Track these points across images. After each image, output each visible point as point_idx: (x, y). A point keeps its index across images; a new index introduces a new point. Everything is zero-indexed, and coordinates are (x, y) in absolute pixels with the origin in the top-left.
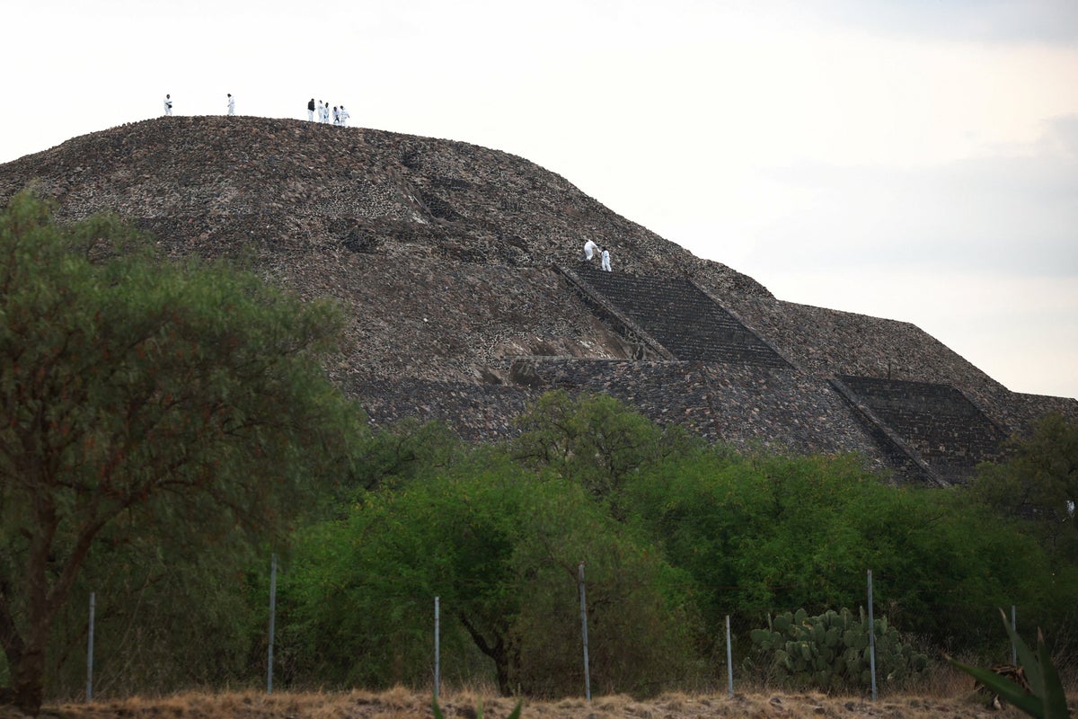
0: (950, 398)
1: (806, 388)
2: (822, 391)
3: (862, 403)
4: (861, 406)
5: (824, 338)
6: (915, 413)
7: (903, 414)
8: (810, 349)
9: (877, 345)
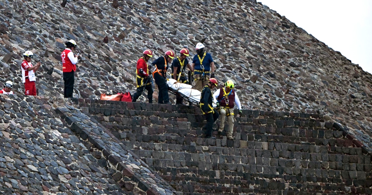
0: (320, 143)
1: (12, 129)
2: (47, 136)
3: (133, 159)
4: (132, 166)
5: (43, 20)
6: (248, 178)
7: (222, 181)
8: (15, 45)
9: (157, 32)
